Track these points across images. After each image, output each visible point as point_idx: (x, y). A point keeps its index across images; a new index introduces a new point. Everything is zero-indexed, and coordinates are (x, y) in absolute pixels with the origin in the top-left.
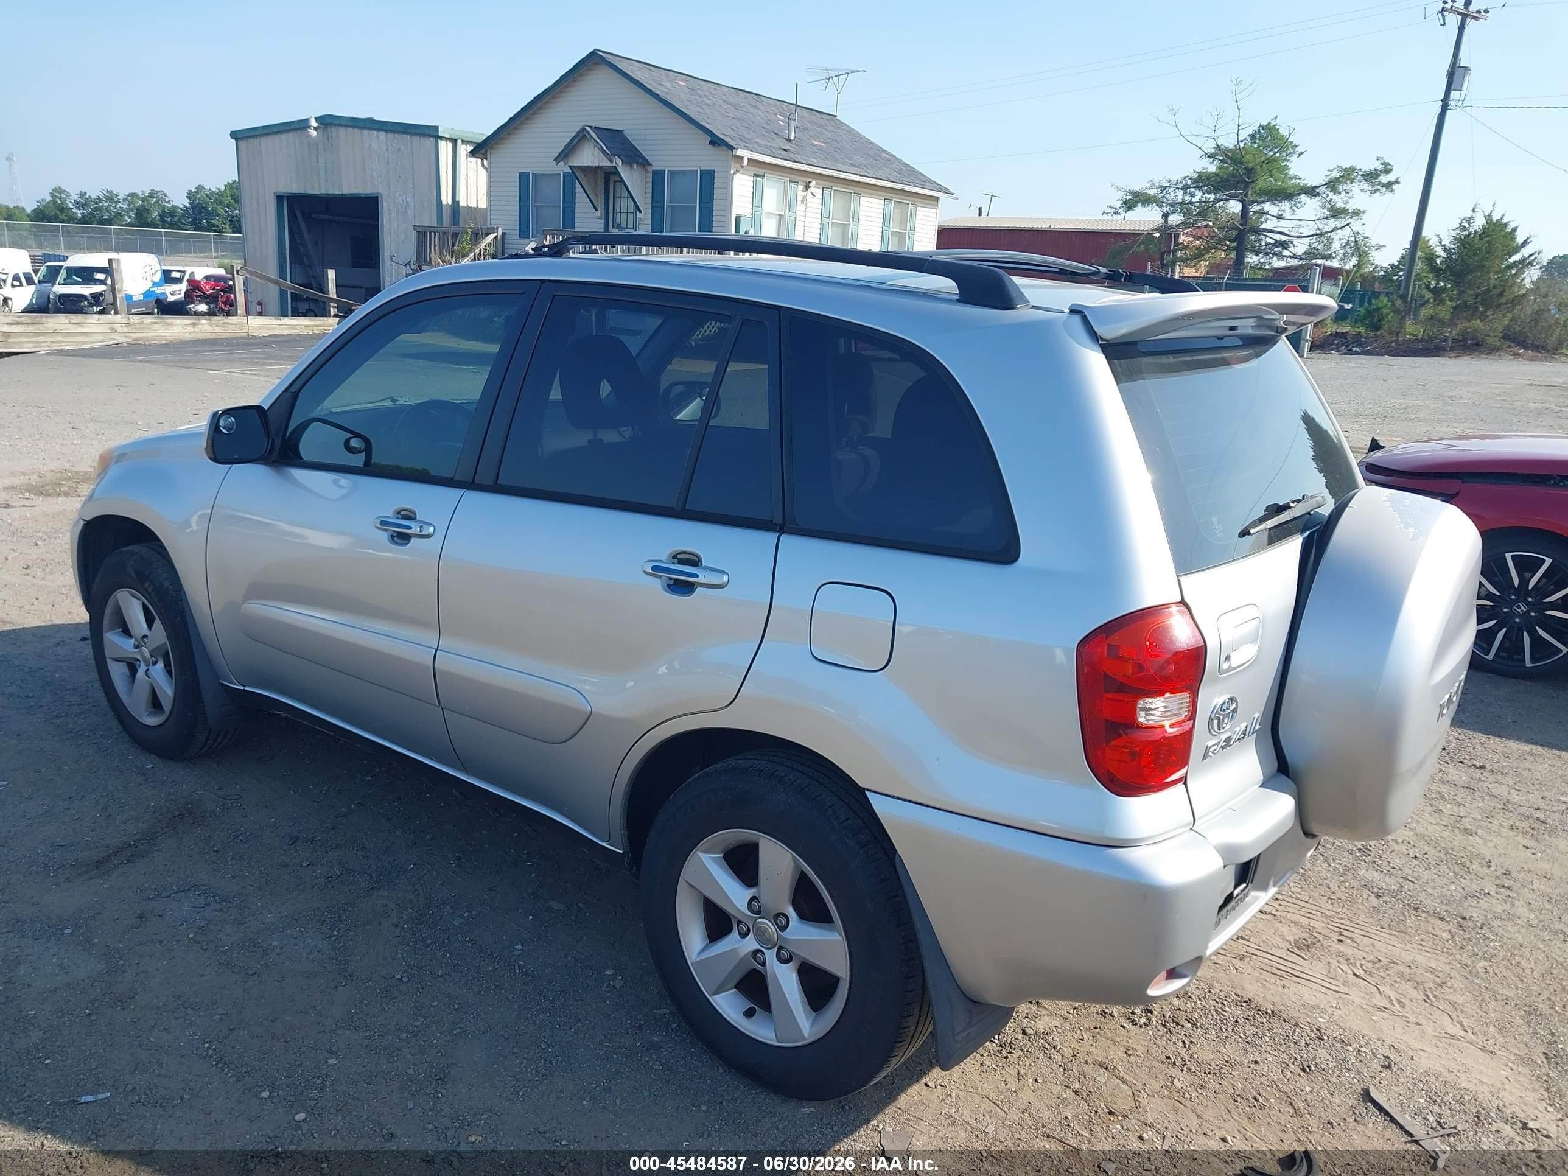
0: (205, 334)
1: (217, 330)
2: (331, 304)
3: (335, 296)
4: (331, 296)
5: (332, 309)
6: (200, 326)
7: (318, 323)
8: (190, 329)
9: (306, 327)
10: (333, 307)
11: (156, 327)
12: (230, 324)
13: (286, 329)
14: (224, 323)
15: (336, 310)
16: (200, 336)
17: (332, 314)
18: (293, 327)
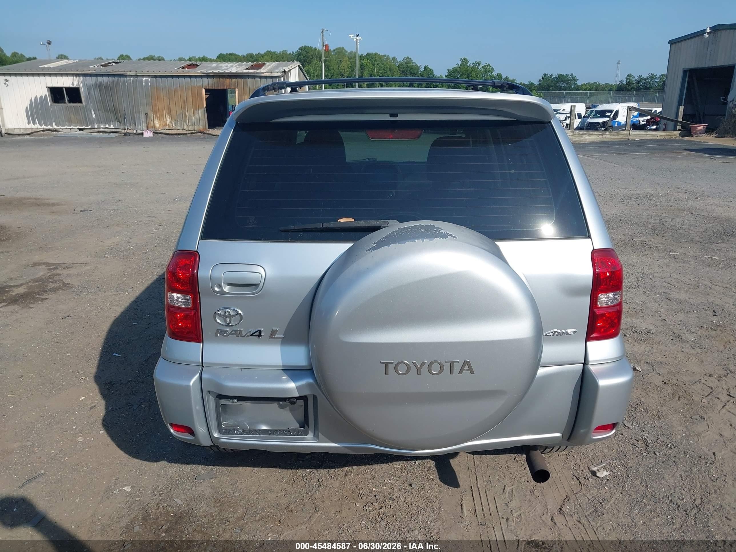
0: (607, 139)
1: (613, 137)
2: (678, 124)
3: (681, 120)
4: (679, 120)
5: (678, 126)
6: (605, 135)
7: (668, 134)
8: (601, 137)
9: (661, 135)
10: (679, 125)
11: (585, 136)
12: (620, 134)
13: (650, 137)
14: (618, 134)
15: (680, 127)
16: (604, 140)
17: (678, 129)
18: (654, 136)
